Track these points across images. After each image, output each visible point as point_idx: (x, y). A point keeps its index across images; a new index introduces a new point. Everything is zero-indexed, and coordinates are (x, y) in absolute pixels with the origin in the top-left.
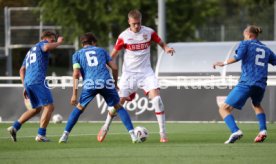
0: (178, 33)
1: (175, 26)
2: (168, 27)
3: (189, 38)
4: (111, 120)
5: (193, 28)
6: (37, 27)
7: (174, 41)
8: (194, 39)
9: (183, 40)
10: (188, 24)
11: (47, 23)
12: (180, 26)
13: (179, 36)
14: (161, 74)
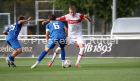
0: (123, 12)
1: (121, 9)
2: (118, 10)
3: (128, 15)
4: (56, 56)
5: (131, 10)
6: (51, 11)
7: (121, 17)
8: (131, 16)
9: (125, 16)
10: (128, 8)
11: (57, 8)
12: (124, 9)
13: (124, 14)
14: (114, 34)
